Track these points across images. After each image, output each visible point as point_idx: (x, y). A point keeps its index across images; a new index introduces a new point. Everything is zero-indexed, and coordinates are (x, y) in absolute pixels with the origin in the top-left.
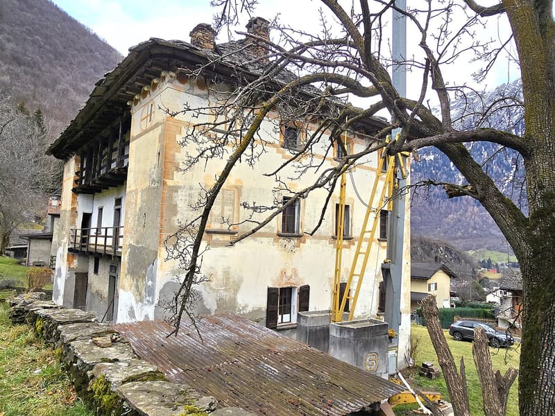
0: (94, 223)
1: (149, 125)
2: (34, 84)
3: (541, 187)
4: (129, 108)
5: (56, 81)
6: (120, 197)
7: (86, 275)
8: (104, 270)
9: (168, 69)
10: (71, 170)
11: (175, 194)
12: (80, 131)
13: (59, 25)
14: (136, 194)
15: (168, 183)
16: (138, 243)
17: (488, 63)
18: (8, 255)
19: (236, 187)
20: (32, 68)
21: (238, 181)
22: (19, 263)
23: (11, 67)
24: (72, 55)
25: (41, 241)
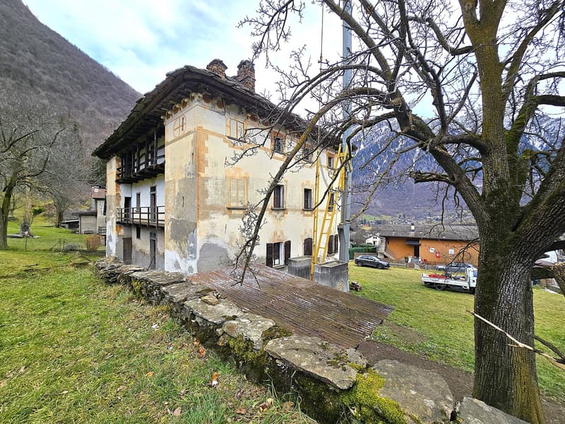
0: (134, 204)
1: (182, 133)
2: (68, 107)
3: (496, 175)
4: (163, 121)
5: (85, 105)
6: (154, 185)
7: (131, 239)
8: (145, 236)
9: (197, 92)
10: (113, 168)
11: (206, 183)
12: (121, 138)
13: (83, 64)
14: (174, 183)
15: (202, 176)
16: (178, 217)
17: (419, 95)
18: (64, 227)
19: (245, 178)
20: (65, 94)
21: (246, 173)
22: (74, 232)
23: (49, 93)
24: (95, 87)
25: (89, 217)
